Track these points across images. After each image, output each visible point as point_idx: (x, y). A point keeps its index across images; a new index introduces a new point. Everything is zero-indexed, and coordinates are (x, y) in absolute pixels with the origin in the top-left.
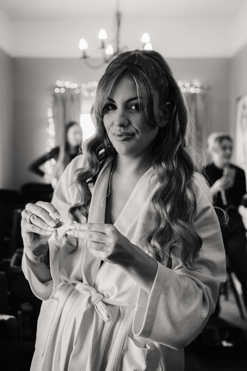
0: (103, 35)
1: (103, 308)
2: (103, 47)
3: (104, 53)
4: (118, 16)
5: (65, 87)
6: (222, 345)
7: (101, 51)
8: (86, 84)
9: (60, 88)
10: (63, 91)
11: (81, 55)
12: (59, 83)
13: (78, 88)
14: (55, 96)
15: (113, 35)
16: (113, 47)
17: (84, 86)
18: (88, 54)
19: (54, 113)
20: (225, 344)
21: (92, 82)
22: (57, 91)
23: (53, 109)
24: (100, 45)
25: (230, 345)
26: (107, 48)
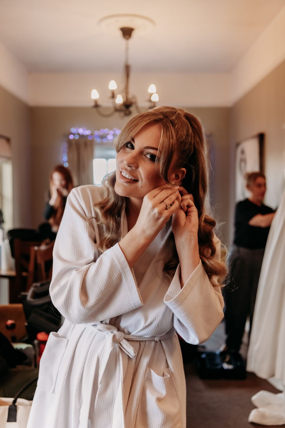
0: (113, 85)
1: (129, 345)
2: (113, 96)
3: (114, 103)
4: (127, 69)
5: (78, 134)
6: (222, 368)
7: (111, 100)
8: (98, 131)
9: (74, 135)
10: (77, 137)
11: (92, 104)
12: (73, 130)
13: (91, 134)
14: (70, 142)
15: (123, 86)
16: (123, 97)
17: (97, 133)
18: (99, 103)
19: (68, 157)
20: (226, 366)
21: (104, 129)
22: (71, 137)
23: (68, 154)
24: (110, 95)
25: (230, 367)
26: (116, 98)
